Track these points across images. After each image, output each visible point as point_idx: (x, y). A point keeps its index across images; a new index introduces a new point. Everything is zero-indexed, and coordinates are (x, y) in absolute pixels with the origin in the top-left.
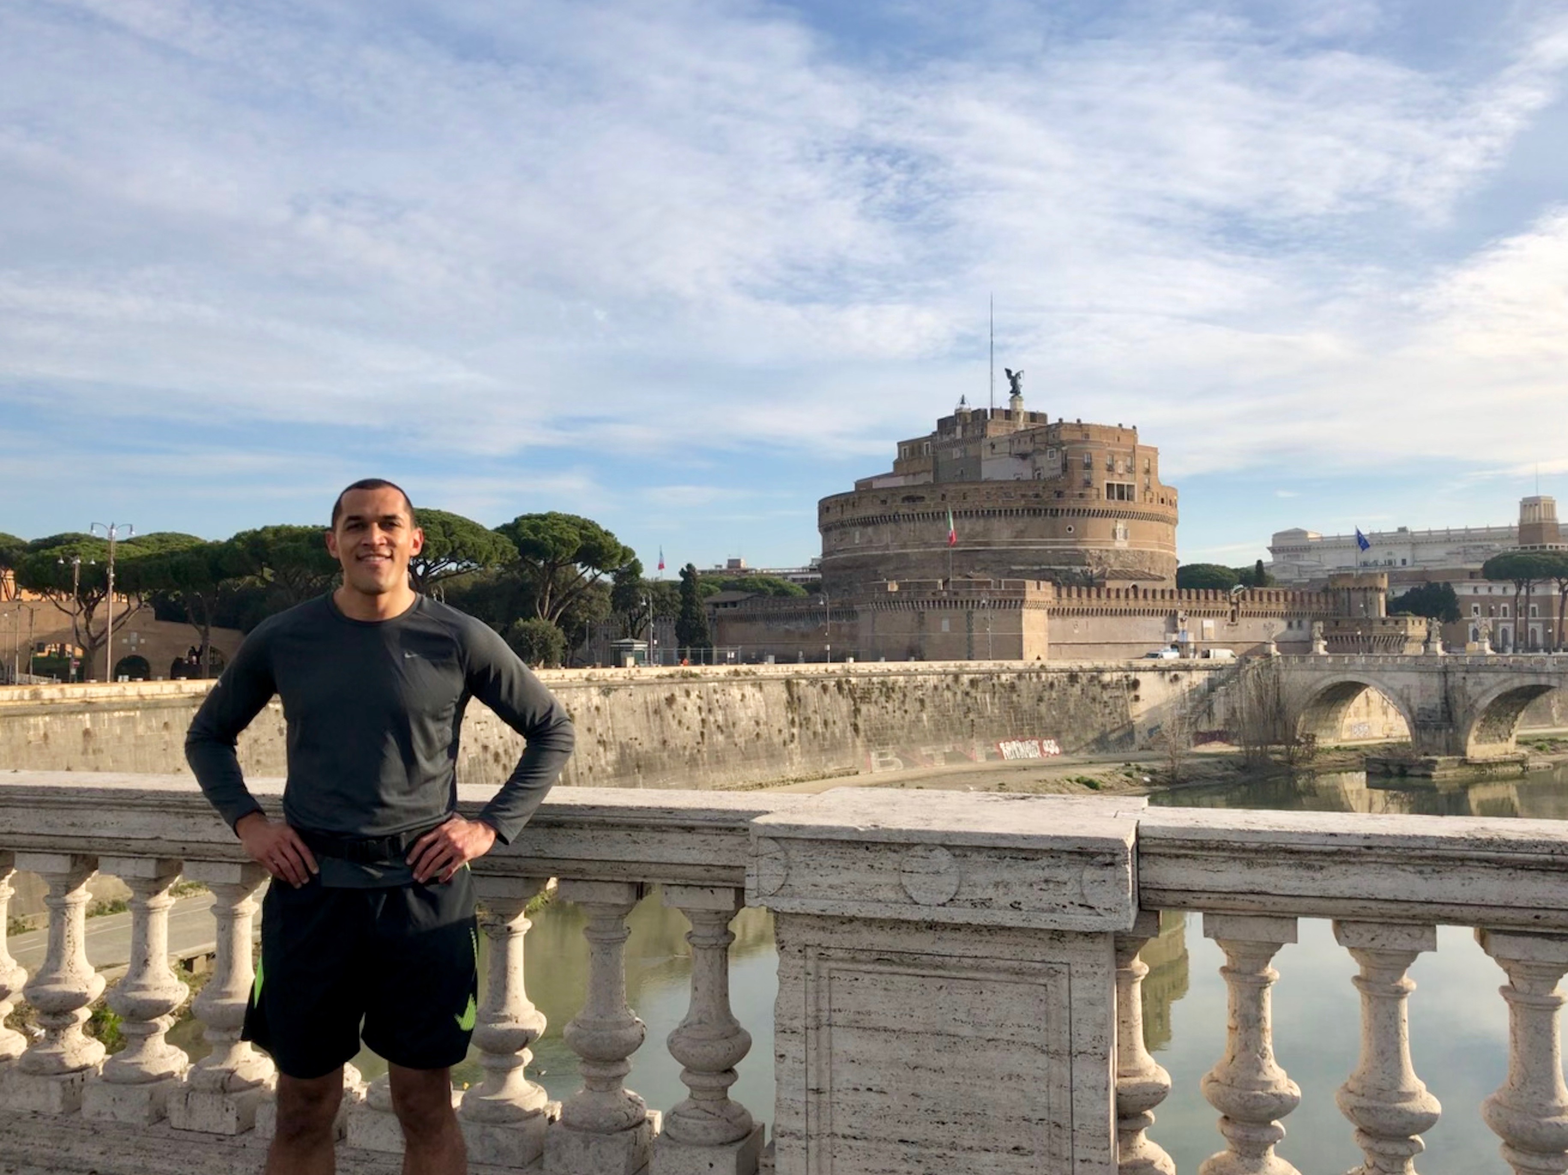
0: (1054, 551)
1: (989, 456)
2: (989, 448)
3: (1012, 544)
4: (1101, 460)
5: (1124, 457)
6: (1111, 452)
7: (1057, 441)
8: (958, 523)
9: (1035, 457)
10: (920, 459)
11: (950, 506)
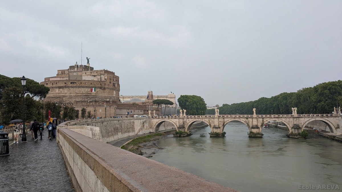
0: (104, 96)
1: (85, 75)
2: (85, 73)
3: (96, 94)
4: (112, 78)
5: (115, 78)
6: (113, 77)
7: (103, 73)
8: (84, 89)
9: (98, 76)
10: (65, 74)
11: (83, 85)
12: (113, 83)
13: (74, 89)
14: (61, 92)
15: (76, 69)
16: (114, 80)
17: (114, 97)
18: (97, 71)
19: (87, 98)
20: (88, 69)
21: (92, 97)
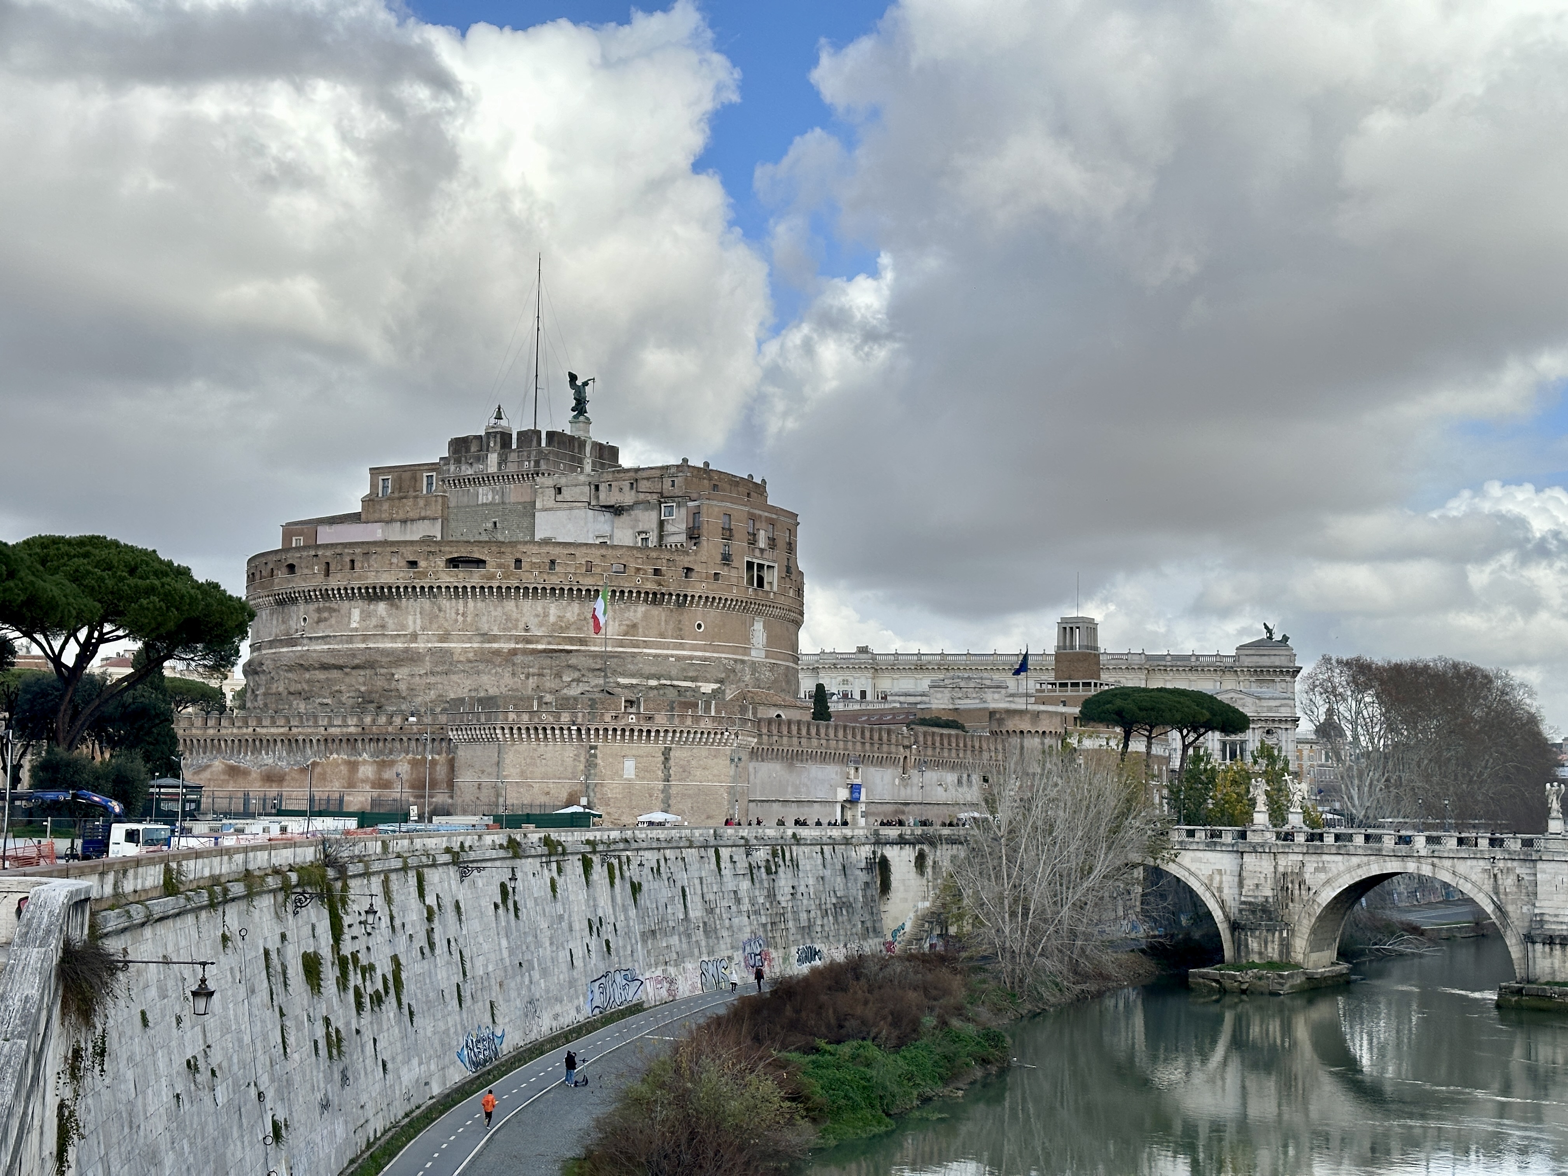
0: (678, 658)
1: (551, 503)
2: (552, 491)
3: (625, 644)
4: (741, 527)
5: (764, 525)
6: (753, 518)
7: (677, 492)
8: (539, 606)
9: (637, 513)
10: (416, 497)
11: (531, 578)
12: (750, 565)
13: (471, 604)
14: (383, 627)
15: (493, 459)
16: (753, 540)
17: (754, 667)
18: (636, 476)
19: (559, 675)
20: (580, 461)
21: (590, 663)
